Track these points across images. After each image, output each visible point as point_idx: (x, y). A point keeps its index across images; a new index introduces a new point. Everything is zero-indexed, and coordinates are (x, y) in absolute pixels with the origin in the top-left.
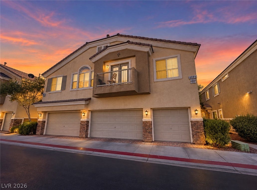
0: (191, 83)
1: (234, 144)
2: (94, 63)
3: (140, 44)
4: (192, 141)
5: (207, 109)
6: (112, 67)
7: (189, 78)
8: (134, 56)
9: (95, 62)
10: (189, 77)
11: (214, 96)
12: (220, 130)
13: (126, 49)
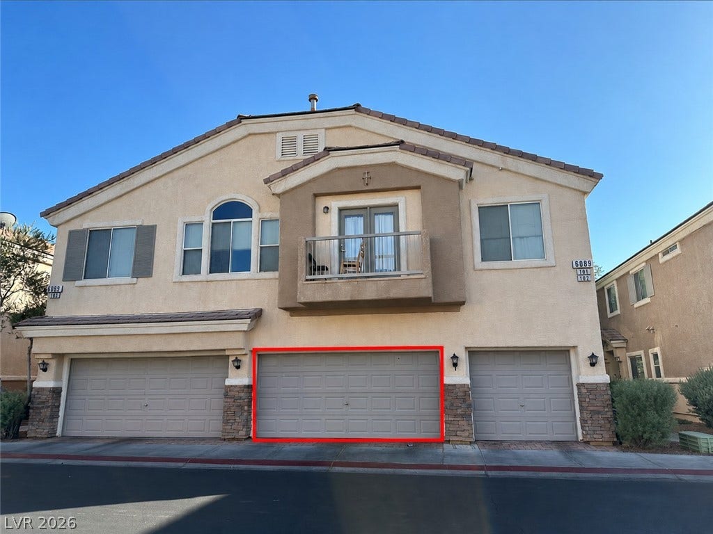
0: (579, 280)
1: (684, 439)
2: (278, 195)
3: (437, 155)
4: (580, 438)
5: (614, 346)
6: (344, 213)
7: (575, 266)
8: (418, 188)
9: (284, 193)
10: (574, 263)
11: (636, 306)
12: (653, 403)
13: (393, 165)
